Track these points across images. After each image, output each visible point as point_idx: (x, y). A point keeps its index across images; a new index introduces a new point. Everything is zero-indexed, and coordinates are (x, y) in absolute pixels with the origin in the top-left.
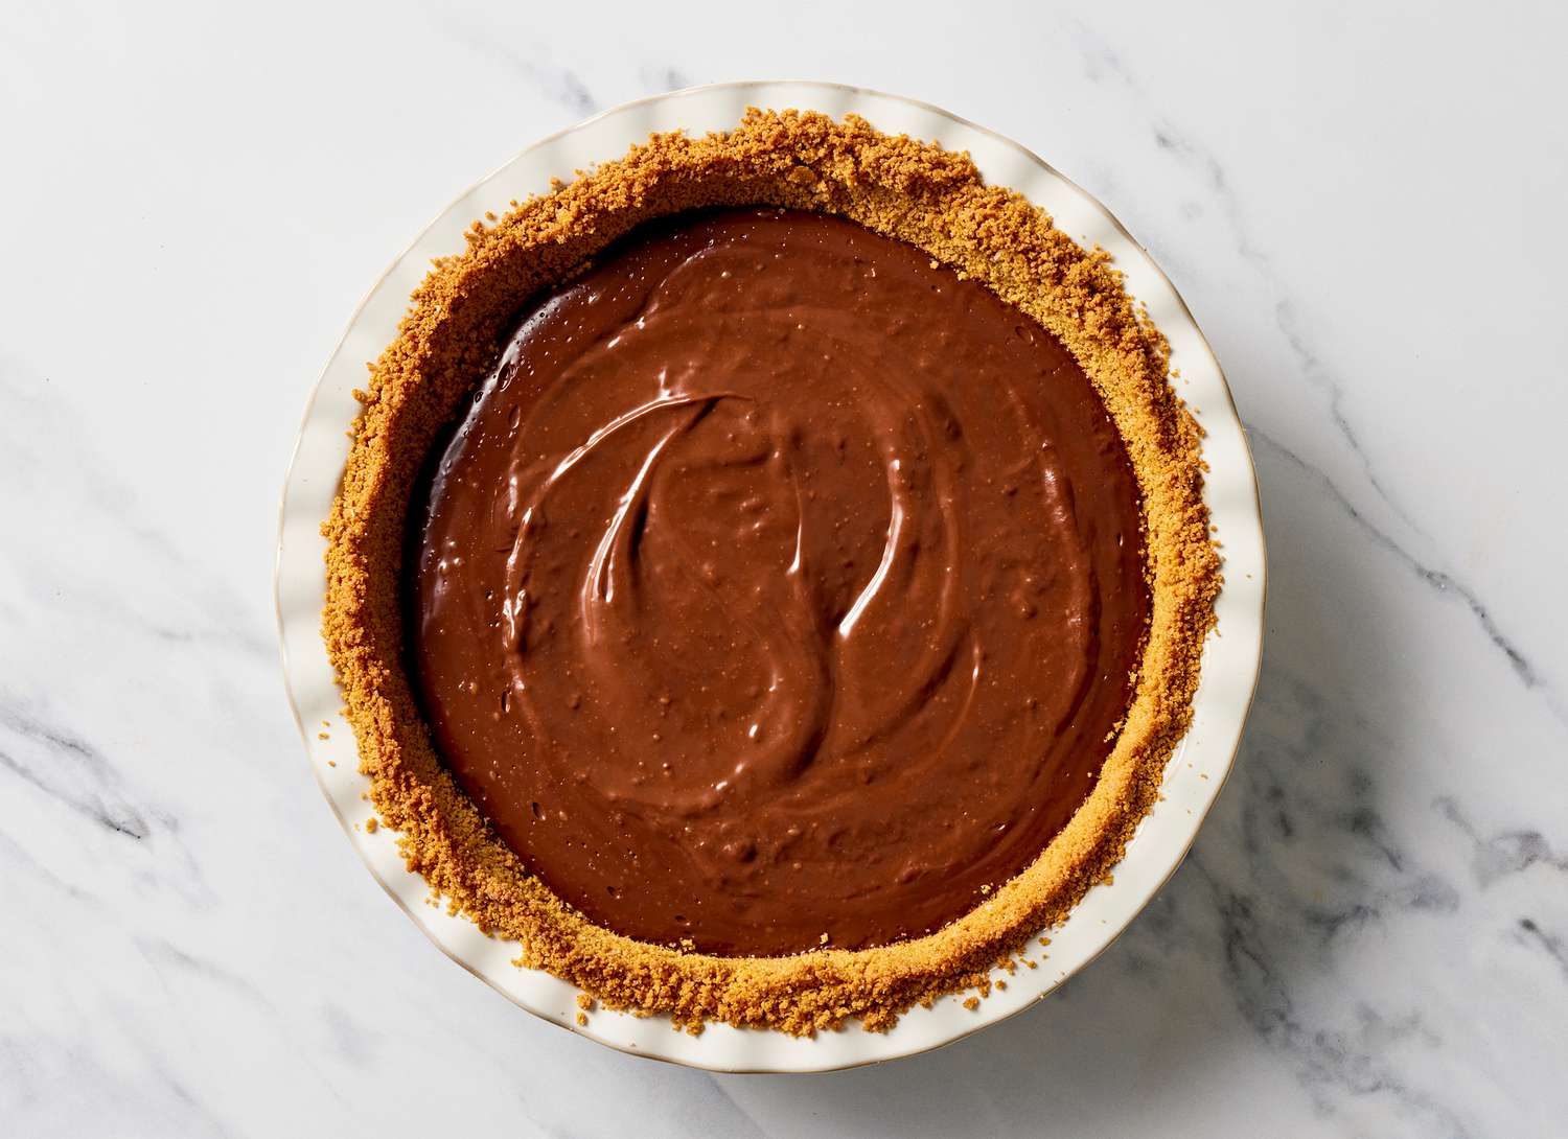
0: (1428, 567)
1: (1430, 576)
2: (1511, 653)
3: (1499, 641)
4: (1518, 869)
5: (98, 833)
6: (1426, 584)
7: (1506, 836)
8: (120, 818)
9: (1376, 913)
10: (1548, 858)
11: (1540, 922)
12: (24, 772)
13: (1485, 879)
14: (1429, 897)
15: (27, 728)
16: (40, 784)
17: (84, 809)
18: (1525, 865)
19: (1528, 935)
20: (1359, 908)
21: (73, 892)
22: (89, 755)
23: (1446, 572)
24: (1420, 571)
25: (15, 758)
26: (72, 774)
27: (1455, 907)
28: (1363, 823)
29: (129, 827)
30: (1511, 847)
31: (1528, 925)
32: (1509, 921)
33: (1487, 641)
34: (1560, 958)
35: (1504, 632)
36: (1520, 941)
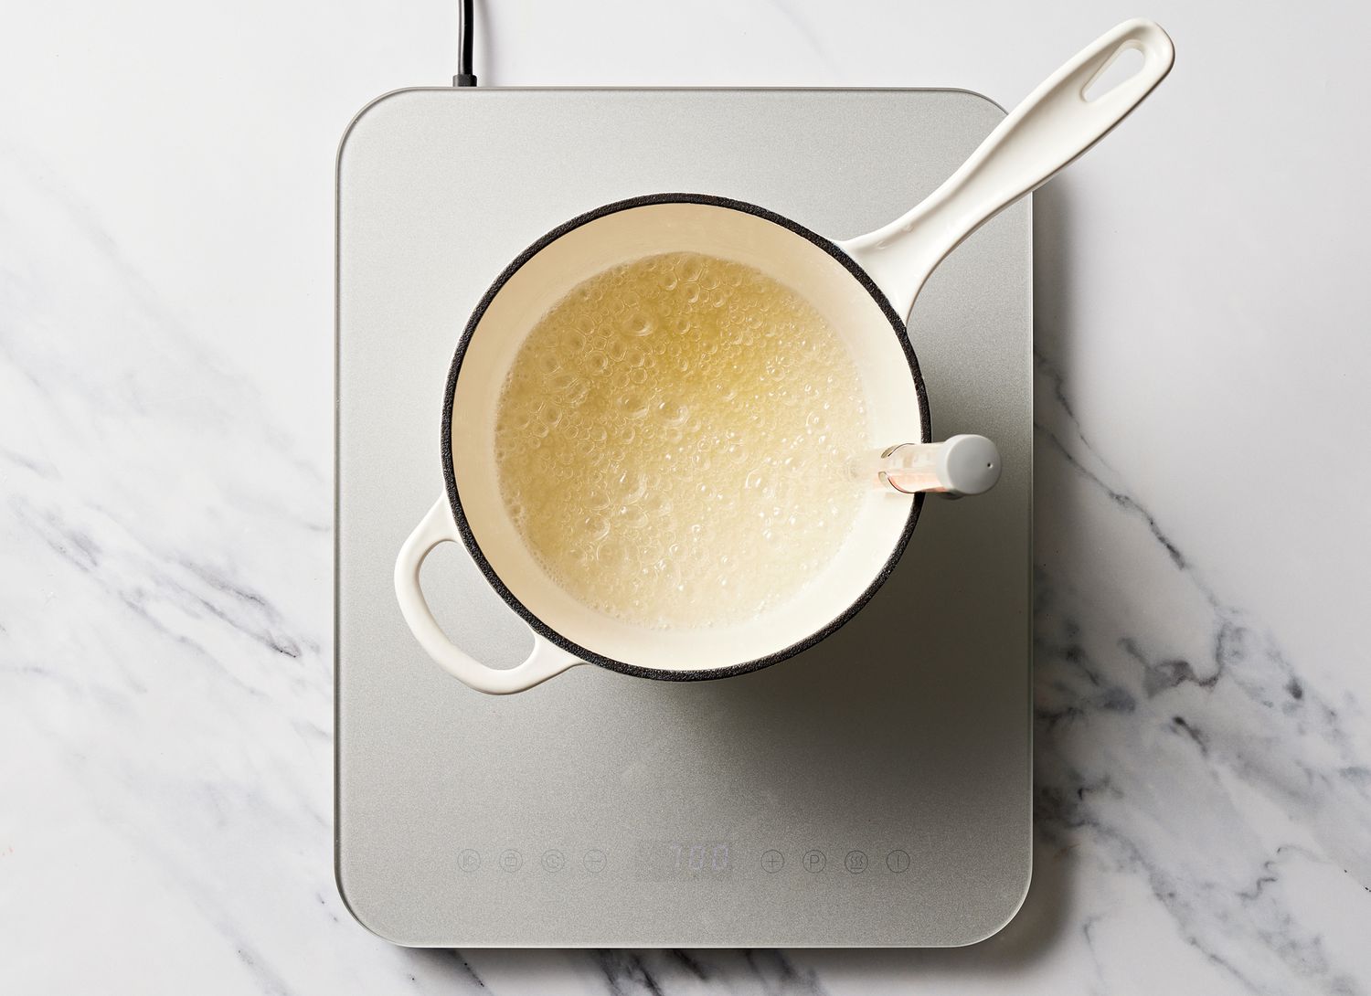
0: (1116, 492)
1: (1118, 498)
2: (1170, 547)
3: (1162, 539)
4: (1173, 685)
5: (268, 654)
6: (1115, 504)
7: (1166, 664)
8: (283, 644)
9: (1082, 712)
10: (1193, 679)
11: (1187, 719)
12: (221, 615)
13: (1152, 690)
14: (1118, 702)
15: (224, 587)
16: (231, 622)
17: (260, 638)
18: (1178, 683)
19: (1180, 728)
20: (1070, 709)
21: (252, 691)
22: (263, 604)
23: (1128, 495)
24: (1112, 494)
25: (216, 606)
26: (253, 617)
27: (1132, 709)
28: (1074, 654)
29: (288, 650)
30: (1169, 671)
31: (1179, 721)
32: (1167, 718)
33: (1154, 539)
34: (1200, 743)
35: (1165, 533)
36: (1174, 731)
